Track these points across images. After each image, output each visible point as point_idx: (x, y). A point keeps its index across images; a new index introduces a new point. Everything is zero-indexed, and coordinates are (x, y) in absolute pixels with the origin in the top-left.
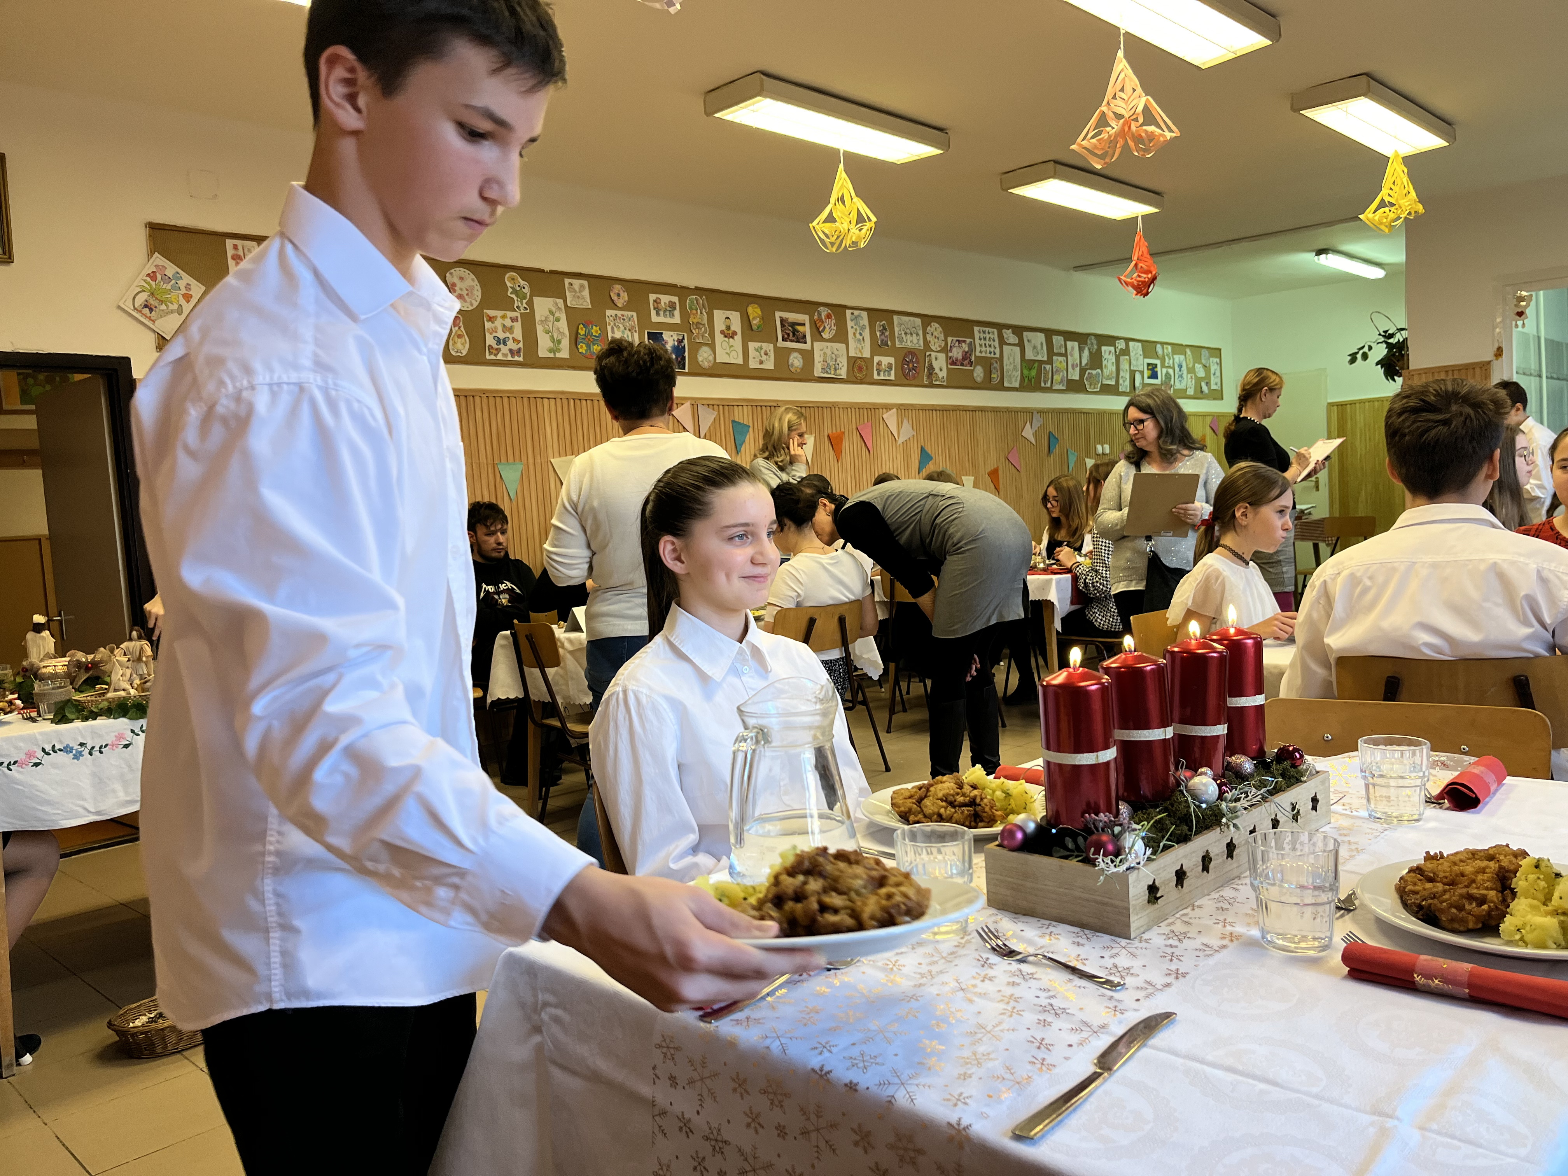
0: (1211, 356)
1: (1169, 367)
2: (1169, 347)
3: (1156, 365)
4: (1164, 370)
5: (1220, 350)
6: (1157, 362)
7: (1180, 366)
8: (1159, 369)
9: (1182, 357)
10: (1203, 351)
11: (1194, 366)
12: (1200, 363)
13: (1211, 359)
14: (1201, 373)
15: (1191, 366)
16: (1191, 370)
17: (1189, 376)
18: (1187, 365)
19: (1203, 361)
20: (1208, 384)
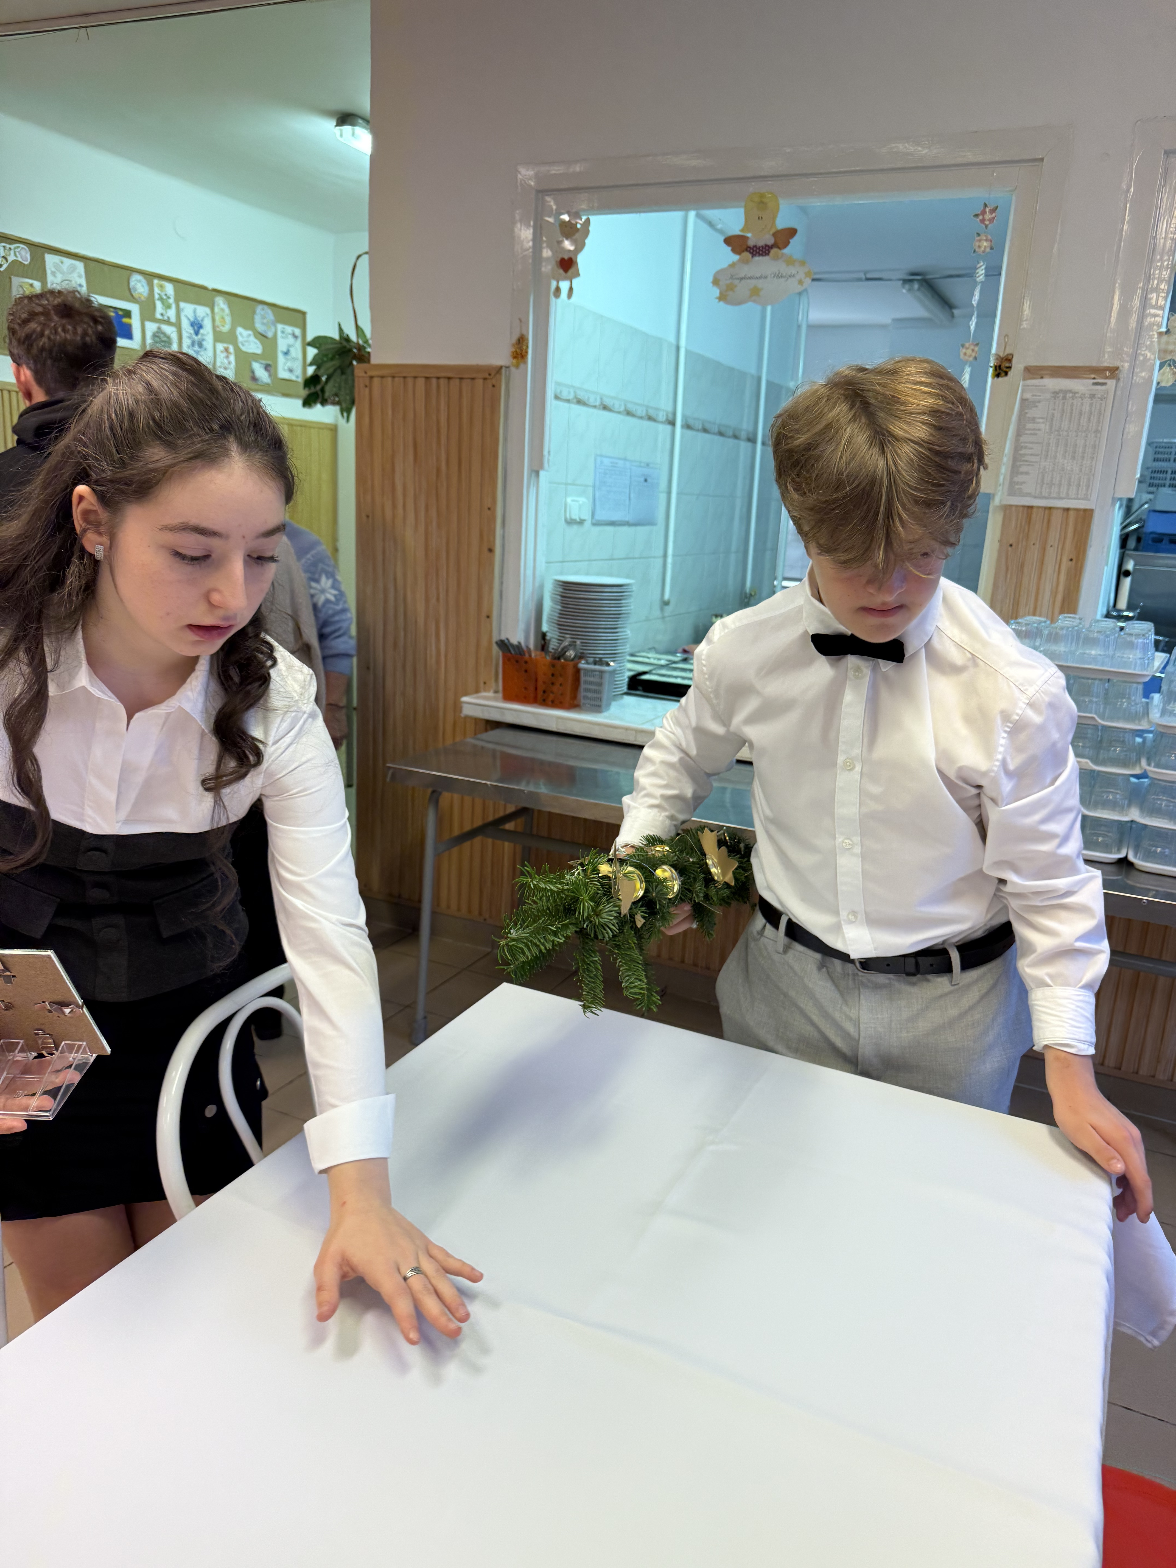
0: (280, 319)
1: (168, 322)
2: (169, 288)
3: (128, 314)
4: (151, 327)
5: (304, 314)
6: (134, 308)
7: (197, 326)
8: (135, 322)
9: (202, 311)
10: (259, 309)
11: (232, 332)
12: (249, 325)
13: (280, 327)
14: (253, 346)
15: (226, 328)
16: (229, 338)
17: (220, 347)
18: (214, 327)
19: (259, 327)
20: (267, 367)
